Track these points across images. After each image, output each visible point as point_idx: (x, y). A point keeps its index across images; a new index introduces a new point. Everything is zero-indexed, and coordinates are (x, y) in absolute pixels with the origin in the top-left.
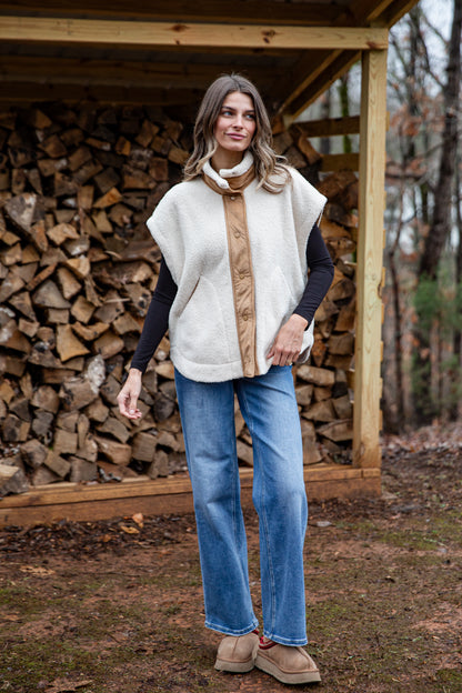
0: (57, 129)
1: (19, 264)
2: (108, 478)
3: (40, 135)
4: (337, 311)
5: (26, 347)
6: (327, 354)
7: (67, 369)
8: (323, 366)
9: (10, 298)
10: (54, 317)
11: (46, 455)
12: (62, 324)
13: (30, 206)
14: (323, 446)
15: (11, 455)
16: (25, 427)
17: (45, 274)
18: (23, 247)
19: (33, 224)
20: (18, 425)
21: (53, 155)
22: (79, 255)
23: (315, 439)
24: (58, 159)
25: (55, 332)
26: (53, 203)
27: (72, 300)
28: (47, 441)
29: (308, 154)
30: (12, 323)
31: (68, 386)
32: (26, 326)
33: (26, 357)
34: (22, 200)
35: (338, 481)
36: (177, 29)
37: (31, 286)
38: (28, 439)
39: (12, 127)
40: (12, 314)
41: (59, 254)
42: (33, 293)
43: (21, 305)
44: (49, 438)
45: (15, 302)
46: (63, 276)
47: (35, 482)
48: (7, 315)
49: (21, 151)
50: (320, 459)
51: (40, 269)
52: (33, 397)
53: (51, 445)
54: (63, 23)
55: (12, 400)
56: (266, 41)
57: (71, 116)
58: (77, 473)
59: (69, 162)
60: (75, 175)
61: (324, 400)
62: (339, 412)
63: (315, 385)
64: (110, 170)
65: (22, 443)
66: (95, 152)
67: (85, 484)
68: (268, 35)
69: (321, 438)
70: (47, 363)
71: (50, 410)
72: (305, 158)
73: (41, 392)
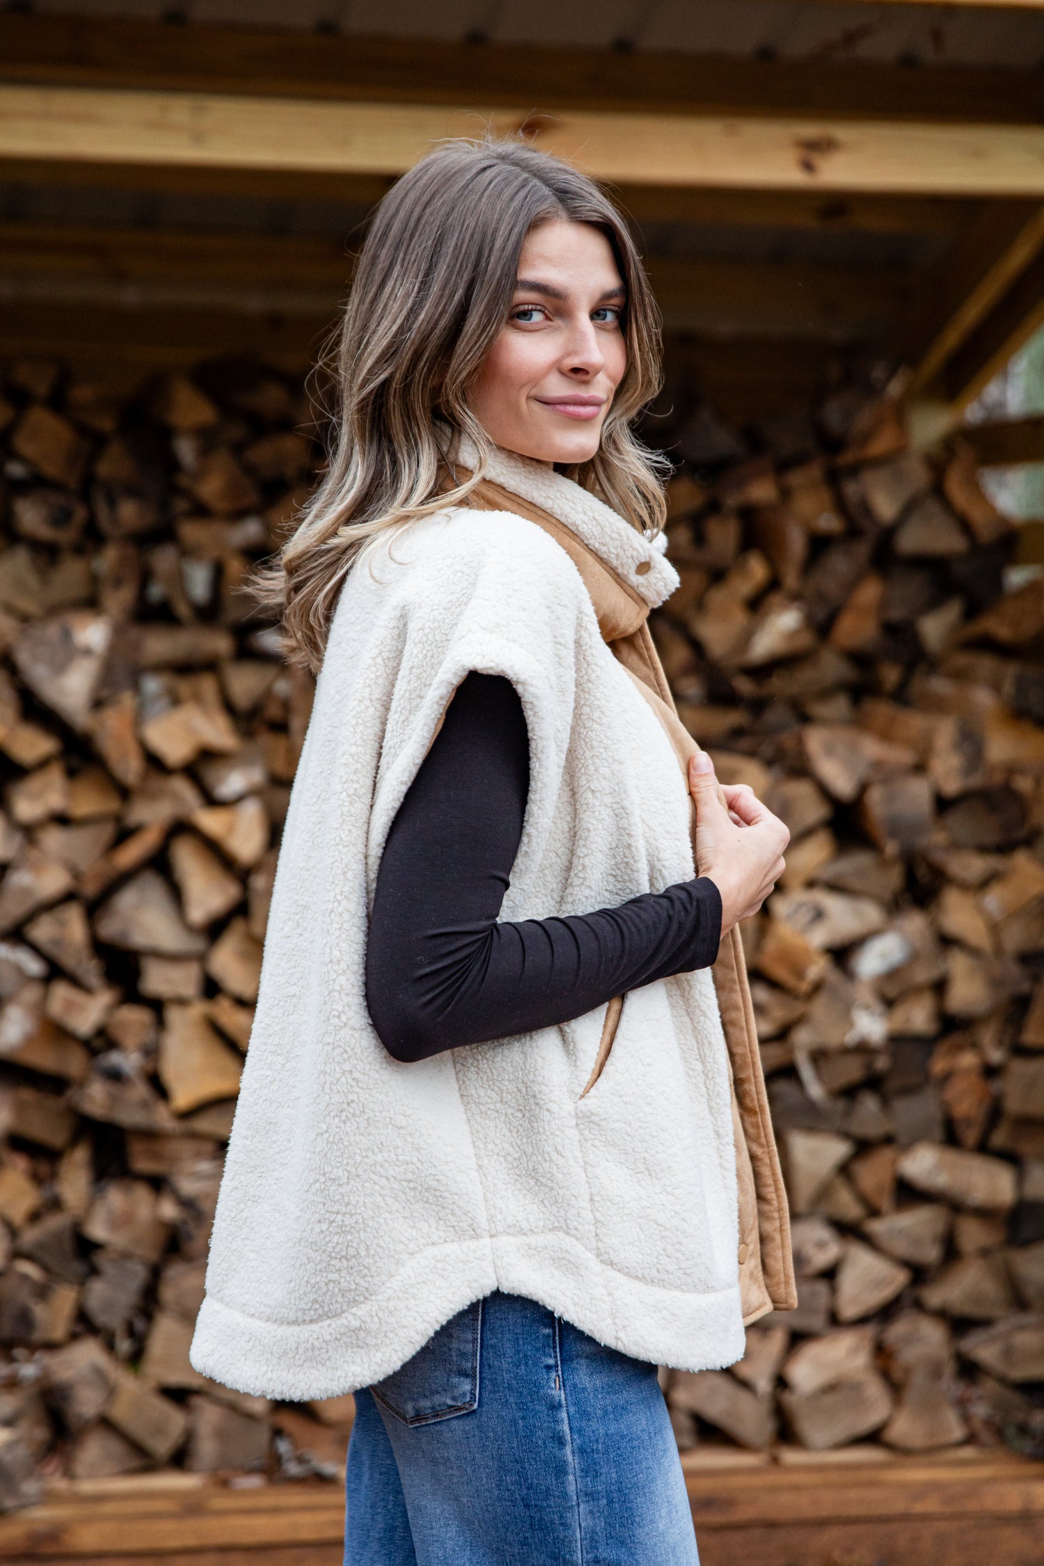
0: (236, 432)
1: (61, 820)
2: (293, 1469)
3: (186, 450)
4: (1025, 987)
5: (75, 1063)
6: (995, 1112)
7: (194, 1136)
8: (983, 1149)
9: (32, 917)
10: (157, 980)
11: (113, 1389)
12: (182, 1002)
13: (87, 652)
14: (975, 1392)
15: (12, 1384)
16: (65, 1299)
17: (132, 853)
18: (71, 773)
19: (98, 704)
20: (42, 1292)
21: (219, 505)
22: (240, 799)
23: (949, 1369)
24: (238, 515)
25: (160, 1023)
26: (220, 644)
27: (215, 930)
28: (124, 1346)
29: (977, 515)
30: (31, 994)
32: (69, 1005)
33: (71, 1094)
34: (67, 635)
35: (1003, 1519)
36: (531, 129)
37: (90, 889)
38: (74, 1337)
39: (106, 424)
40: (34, 966)
41: (176, 797)
42: (96, 907)
43: (57, 942)
44: (131, 1332)
45: (42, 931)
46: (188, 861)
47: (80, 1468)
48: (19, 970)
49: (132, 491)
50: (958, 1433)
51: (124, 834)
52: (90, 1211)
53: (136, 1359)
54: (179, 109)
55: (35, 1217)
56: (808, 166)
57: (272, 397)
58: (207, 1448)
61: (985, 1253)
62: (1030, 1292)
63: (953, 1205)
65: (51, 1347)
67: (224, 1483)
68: (813, 150)
69: (969, 1370)
70: (129, 1116)
71: (140, 1251)
72: (965, 526)
73: (115, 1198)
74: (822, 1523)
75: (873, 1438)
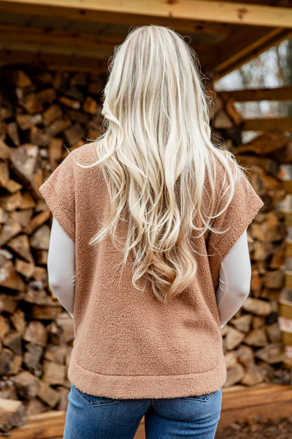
0: (35, 88)
1: (18, 210)
3: (19, 93)
4: (273, 251)
5: (21, 286)
6: (263, 287)
7: (56, 306)
8: (261, 299)
9: (9, 241)
11: (39, 387)
13: (31, 157)
14: (260, 368)
15: (7, 387)
16: (18, 360)
17: (41, 219)
18: (23, 195)
19: (34, 173)
20: (12, 359)
21: (31, 111)
23: (253, 361)
24: (34, 114)
28: (38, 373)
29: (235, 117)
30: (9, 264)
31: (60, 322)
32: (23, 268)
33: (21, 296)
34: (25, 151)
37: (29, 230)
38: (20, 372)
40: (9, 256)
42: (30, 236)
43: (20, 248)
44: (39, 369)
45: (15, 245)
48: (4, 257)
49: (4, 106)
50: (261, 379)
51: (36, 214)
52: (25, 332)
53: (41, 377)
55: (6, 335)
56: (240, 17)
57: (47, 78)
58: (63, 403)
59: (43, 118)
60: (48, 130)
61: (260, 327)
62: (272, 338)
63: (254, 314)
64: (77, 126)
65: (14, 375)
66: (66, 110)
68: (242, 12)
69: (258, 361)
70: (40, 301)
71: (40, 343)
72: (232, 119)
73: (32, 327)
74: (243, 408)
75: (239, 383)
